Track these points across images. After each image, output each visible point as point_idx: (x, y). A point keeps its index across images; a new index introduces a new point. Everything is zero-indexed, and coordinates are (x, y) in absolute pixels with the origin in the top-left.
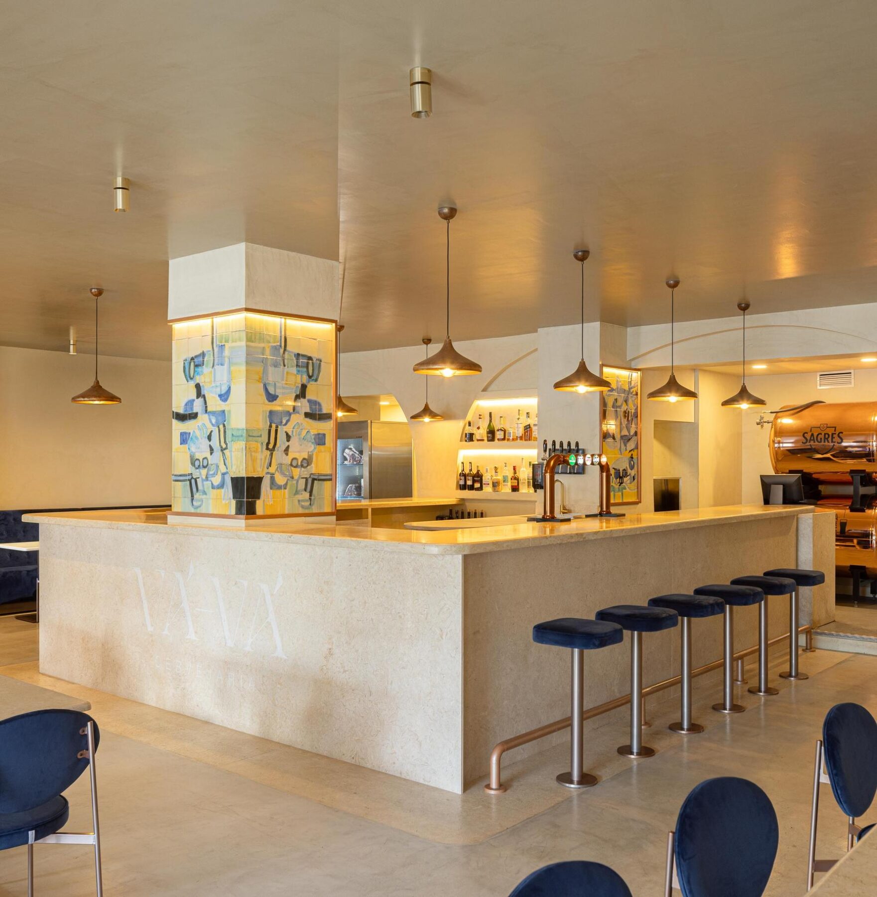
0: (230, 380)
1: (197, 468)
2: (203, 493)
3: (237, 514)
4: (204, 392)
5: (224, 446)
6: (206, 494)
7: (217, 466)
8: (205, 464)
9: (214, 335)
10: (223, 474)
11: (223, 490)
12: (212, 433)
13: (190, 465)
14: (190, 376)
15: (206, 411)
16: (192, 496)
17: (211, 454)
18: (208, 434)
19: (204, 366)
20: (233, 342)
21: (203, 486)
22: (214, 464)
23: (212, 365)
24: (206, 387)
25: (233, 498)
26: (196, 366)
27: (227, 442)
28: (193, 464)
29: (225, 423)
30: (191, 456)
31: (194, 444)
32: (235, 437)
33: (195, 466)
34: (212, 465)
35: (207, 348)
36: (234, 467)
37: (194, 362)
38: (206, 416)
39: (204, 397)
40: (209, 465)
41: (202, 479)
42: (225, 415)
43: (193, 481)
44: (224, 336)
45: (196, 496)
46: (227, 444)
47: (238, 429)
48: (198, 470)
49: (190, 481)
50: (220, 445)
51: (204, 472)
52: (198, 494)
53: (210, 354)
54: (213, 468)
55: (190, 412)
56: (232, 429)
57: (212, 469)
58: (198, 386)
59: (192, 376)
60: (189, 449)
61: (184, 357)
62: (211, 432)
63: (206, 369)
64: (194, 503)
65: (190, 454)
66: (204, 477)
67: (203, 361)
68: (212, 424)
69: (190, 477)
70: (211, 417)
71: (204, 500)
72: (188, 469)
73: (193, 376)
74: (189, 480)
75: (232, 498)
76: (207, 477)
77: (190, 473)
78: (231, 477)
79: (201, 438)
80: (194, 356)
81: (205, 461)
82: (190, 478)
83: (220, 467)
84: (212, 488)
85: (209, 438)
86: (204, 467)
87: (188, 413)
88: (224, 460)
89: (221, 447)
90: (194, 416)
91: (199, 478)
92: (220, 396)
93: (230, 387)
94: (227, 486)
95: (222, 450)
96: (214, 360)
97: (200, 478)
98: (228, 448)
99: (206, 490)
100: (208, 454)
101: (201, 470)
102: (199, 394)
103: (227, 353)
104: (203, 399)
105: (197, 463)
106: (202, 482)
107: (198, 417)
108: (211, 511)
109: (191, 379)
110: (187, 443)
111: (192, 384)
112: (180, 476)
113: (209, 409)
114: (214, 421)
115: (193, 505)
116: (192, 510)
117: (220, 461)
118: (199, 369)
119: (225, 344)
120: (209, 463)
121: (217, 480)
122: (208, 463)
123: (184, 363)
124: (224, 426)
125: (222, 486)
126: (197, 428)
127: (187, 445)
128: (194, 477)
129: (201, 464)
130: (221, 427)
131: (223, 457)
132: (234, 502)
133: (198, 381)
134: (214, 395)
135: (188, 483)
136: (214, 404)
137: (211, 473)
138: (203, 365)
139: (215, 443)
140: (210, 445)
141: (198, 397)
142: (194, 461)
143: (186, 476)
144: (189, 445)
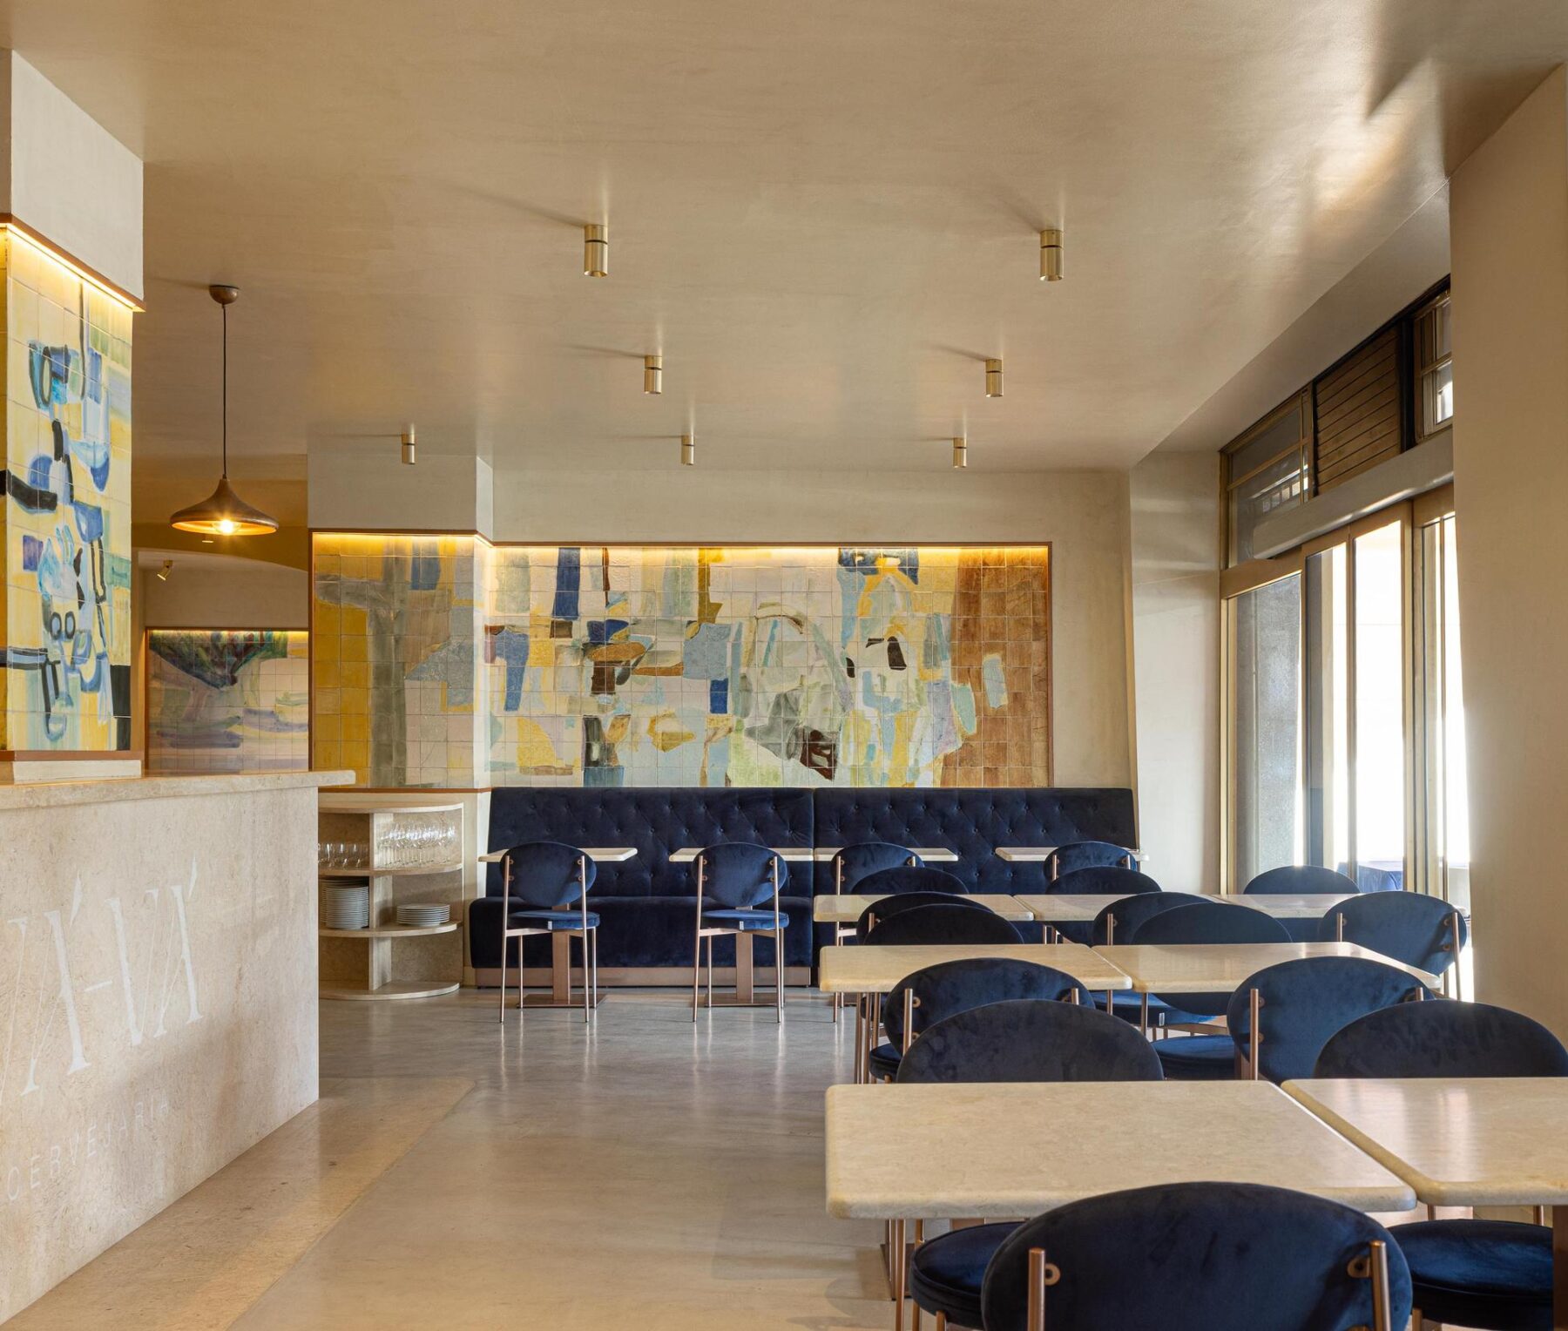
0: (108, 444)
1: (57, 637)
2: (66, 700)
3: (119, 748)
4: (68, 450)
5: (101, 593)
6: (72, 704)
7: (90, 638)
8: (70, 630)
9: (85, 322)
10: (100, 657)
11: (98, 694)
12: (82, 556)
13: (43, 628)
14: (42, 395)
15: (72, 501)
16: (48, 709)
17: (81, 604)
18: (75, 555)
19: (68, 385)
20: (113, 359)
21: (67, 683)
22: (84, 631)
23: (80, 393)
24: (71, 438)
25: (114, 714)
26: (55, 376)
27: (106, 585)
28: (48, 625)
29: (102, 538)
30: (43, 605)
31: (51, 574)
32: (119, 575)
33: (51, 631)
34: (81, 632)
35: (74, 346)
36: (115, 644)
37: (50, 362)
38: (71, 509)
39: (67, 460)
40: (77, 633)
41: (65, 664)
42: (101, 520)
43: (49, 668)
44: (100, 336)
45: (57, 708)
46: (104, 588)
47: (121, 560)
48: (57, 643)
49: (43, 667)
50: (95, 588)
51: (68, 646)
52: (58, 703)
53: (77, 361)
54: (83, 638)
55: (43, 489)
56: (113, 556)
57: (81, 643)
58: (56, 426)
59: (46, 394)
60: (41, 584)
61: (31, 338)
62: (80, 552)
63: (71, 393)
64: (52, 727)
65: (43, 600)
66: (68, 663)
67: (67, 370)
68: (82, 534)
69: (39, 660)
70: (80, 515)
71: (68, 717)
72: (41, 639)
73: (49, 398)
74: (41, 665)
75: (112, 714)
76: (73, 663)
77: (43, 647)
78: (111, 666)
79: (64, 563)
80: (50, 345)
81: (70, 619)
82: (43, 662)
83: (93, 640)
84: (82, 689)
85: (77, 564)
86: (70, 636)
87: (39, 488)
88: (100, 623)
89: (97, 594)
90: (49, 502)
91: (59, 662)
92: (93, 471)
93: (108, 460)
94: (104, 685)
95: (99, 600)
96: (84, 379)
97: (62, 664)
98: (107, 598)
99: (71, 694)
100: (73, 605)
101: (63, 643)
102: (60, 452)
103: (104, 377)
104: (65, 465)
105: (55, 622)
106: (66, 676)
107: (58, 508)
108: (80, 747)
109: (46, 403)
110: (35, 569)
111: (45, 418)
112: (24, 653)
113: (77, 497)
114: (84, 527)
115: (48, 731)
116: (48, 746)
117: (94, 627)
118: (59, 387)
119: (103, 356)
120: (77, 628)
121: (88, 670)
122: (74, 627)
123: (31, 353)
124: (101, 546)
125: (96, 685)
126: (55, 533)
127: (36, 574)
128: (52, 660)
129: (63, 629)
130: (96, 544)
131: (99, 617)
132: (114, 722)
133: (57, 417)
134: (84, 465)
135: (39, 671)
136: (85, 489)
137: (80, 651)
138: (66, 382)
139: (86, 579)
140: (78, 584)
141: (57, 457)
142: (50, 616)
143: (36, 655)
144: (40, 576)
